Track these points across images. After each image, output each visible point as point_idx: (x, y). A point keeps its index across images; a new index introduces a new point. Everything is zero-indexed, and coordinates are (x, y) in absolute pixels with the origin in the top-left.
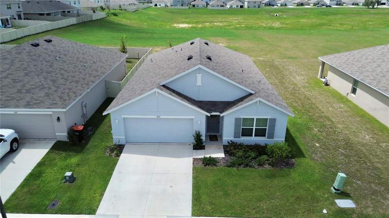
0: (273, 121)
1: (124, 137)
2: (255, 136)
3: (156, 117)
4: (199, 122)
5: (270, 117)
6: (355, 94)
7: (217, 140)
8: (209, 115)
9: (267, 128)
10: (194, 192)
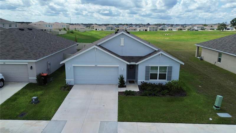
0: (170, 68)
1: (73, 80)
2: (159, 79)
3: (94, 66)
4: (122, 69)
5: (168, 66)
6: (220, 62)
7: (134, 83)
8: (129, 63)
9: (167, 73)
10: (119, 108)
